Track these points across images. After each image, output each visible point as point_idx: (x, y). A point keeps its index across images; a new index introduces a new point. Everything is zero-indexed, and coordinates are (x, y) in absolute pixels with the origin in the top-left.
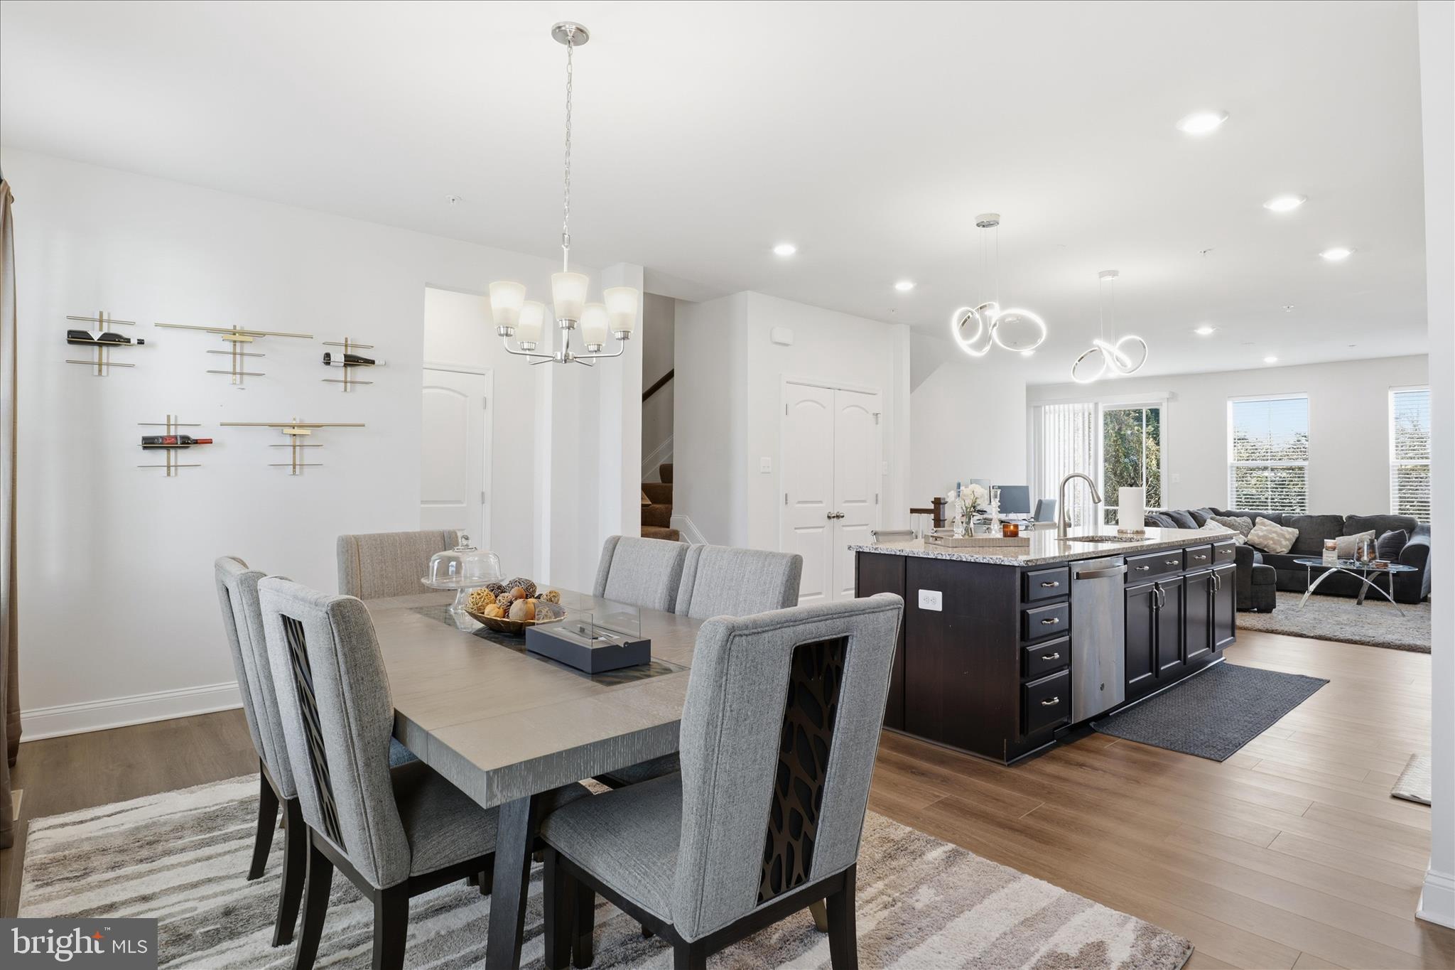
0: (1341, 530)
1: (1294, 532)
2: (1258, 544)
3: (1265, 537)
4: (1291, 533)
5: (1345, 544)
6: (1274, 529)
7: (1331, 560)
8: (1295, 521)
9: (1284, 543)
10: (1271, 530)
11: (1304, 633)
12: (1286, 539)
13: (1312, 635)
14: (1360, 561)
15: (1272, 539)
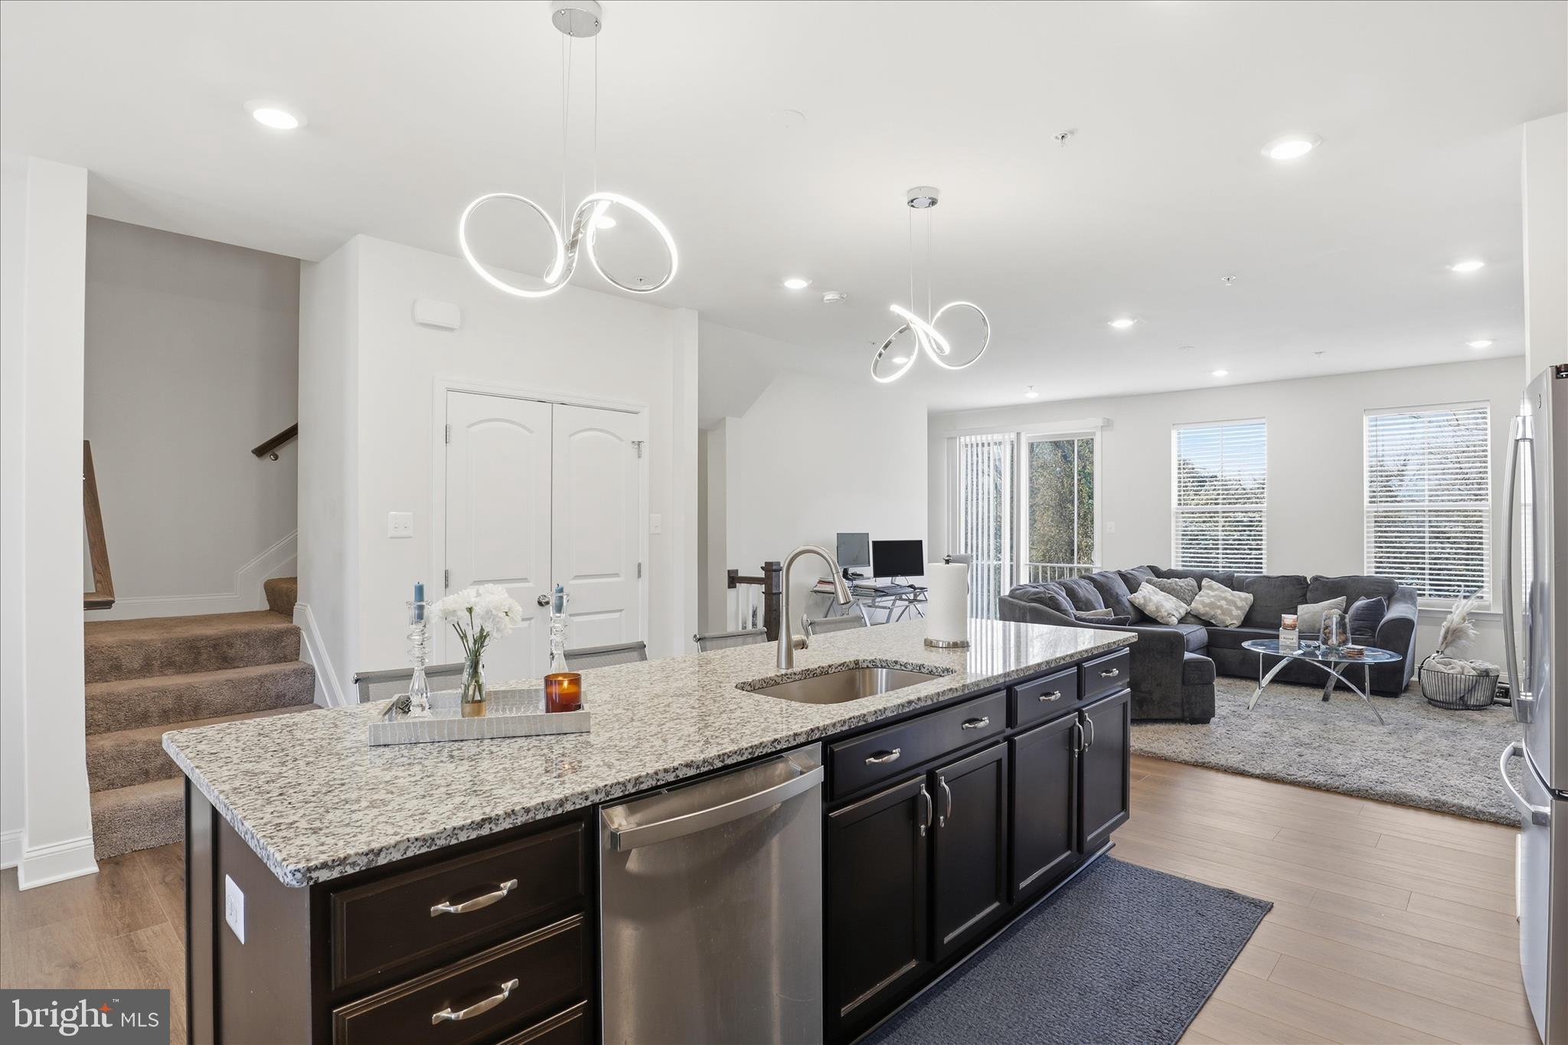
0: (1305, 595)
1: (1246, 598)
2: (1203, 615)
3: (1212, 605)
4: (1244, 599)
5: (1308, 615)
6: (1223, 595)
7: (1289, 645)
8: (1251, 583)
9: (1235, 612)
10: (1220, 596)
11: (1247, 768)
12: (1238, 608)
13: (1258, 772)
14: (1327, 644)
15: (1220, 607)
